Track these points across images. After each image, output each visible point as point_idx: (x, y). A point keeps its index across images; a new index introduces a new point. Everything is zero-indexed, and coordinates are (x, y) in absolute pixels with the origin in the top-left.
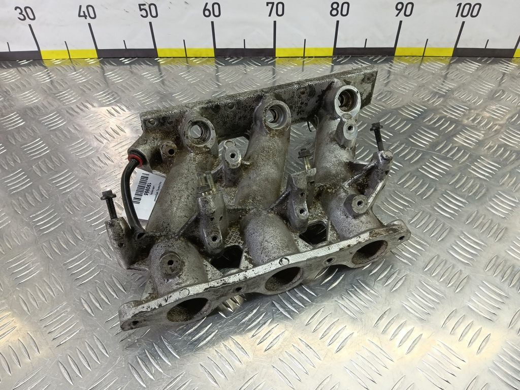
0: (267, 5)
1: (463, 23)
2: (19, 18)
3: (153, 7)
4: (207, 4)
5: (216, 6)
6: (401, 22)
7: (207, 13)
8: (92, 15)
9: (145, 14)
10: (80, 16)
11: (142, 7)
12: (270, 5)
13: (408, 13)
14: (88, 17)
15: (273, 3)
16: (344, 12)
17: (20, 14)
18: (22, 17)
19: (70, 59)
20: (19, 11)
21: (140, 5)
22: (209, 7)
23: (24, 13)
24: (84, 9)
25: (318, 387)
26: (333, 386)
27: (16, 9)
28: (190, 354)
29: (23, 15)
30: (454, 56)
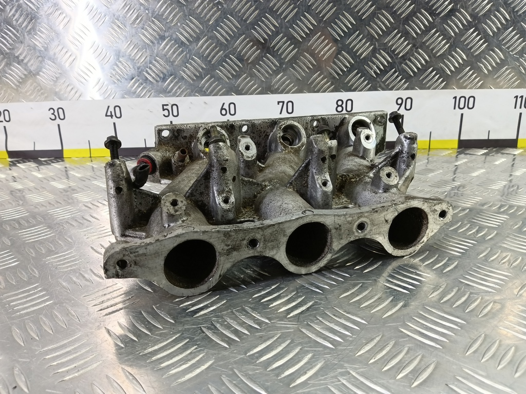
0: (278, 104)
1: (462, 115)
2: (50, 118)
3: (175, 107)
4: (224, 104)
5: (232, 106)
6: (403, 116)
7: (224, 112)
8: (118, 115)
9: (167, 114)
10: (106, 116)
11: (165, 107)
12: (281, 104)
13: (408, 107)
14: (114, 117)
15: (283, 102)
16: (349, 108)
17: (52, 114)
18: (53, 117)
19: (91, 157)
20: (52, 111)
21: (163, 105)
22: (226, 107)
23: (56, 113)
24: (112, 109)
25: (366, 344)
26: (386, 344)
27: (49, 110)
28: (189, 319)
29: (55, 116)
30: (459, 147)
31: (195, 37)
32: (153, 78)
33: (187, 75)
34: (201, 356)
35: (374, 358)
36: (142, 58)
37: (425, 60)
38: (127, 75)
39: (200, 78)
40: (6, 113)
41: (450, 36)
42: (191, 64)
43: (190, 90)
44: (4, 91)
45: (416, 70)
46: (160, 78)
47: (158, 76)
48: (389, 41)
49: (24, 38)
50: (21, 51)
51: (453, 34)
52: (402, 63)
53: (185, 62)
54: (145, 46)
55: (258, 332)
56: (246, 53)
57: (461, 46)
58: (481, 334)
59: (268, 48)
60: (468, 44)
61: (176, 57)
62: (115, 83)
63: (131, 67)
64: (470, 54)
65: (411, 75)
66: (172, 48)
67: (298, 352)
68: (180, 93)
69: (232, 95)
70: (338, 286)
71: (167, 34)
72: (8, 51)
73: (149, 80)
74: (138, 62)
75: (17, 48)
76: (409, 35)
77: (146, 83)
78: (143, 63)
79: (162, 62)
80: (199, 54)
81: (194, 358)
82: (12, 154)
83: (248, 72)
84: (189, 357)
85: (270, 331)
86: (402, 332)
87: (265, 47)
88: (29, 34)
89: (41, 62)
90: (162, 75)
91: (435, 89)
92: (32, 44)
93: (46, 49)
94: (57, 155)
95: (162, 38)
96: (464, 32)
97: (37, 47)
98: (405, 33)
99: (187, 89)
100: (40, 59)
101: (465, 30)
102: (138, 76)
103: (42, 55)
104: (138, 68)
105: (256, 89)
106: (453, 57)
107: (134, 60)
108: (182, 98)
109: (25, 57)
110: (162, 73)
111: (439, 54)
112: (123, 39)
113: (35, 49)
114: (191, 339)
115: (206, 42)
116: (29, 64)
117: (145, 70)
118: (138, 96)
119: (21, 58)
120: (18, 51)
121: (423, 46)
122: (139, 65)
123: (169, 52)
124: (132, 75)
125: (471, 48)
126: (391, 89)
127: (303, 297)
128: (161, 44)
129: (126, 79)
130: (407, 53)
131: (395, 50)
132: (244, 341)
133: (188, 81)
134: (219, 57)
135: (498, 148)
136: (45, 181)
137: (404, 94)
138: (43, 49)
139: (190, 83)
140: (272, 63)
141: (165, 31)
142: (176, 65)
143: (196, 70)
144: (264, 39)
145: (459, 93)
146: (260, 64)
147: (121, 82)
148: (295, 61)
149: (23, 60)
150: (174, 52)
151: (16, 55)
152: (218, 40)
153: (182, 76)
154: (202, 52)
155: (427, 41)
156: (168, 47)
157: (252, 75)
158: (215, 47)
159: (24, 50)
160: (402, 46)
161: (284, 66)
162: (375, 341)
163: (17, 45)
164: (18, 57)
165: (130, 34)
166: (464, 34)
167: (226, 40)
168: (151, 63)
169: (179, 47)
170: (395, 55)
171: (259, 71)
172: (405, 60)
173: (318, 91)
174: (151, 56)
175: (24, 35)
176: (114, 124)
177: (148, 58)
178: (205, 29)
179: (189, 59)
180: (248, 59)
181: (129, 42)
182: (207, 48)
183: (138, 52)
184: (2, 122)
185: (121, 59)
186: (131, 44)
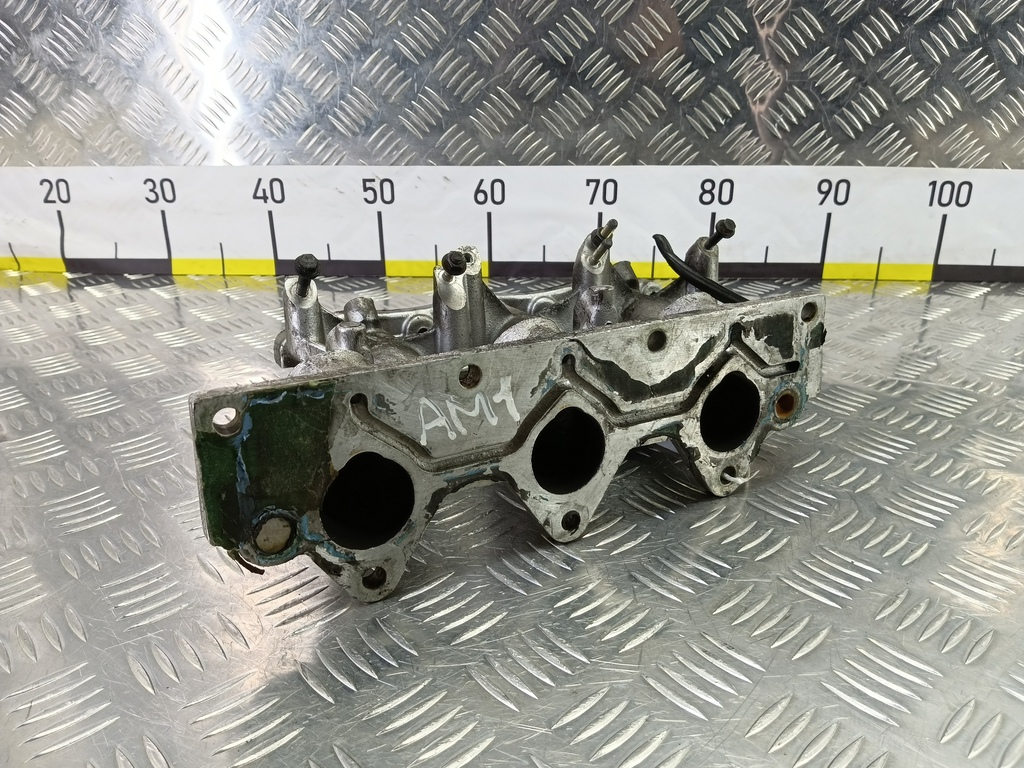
0: (588, 184)
1: (945, 217)
2: (147, 199)
3: (387, 186)
4: (482, 181)
5: (498, 186)
6: (829, 215)
7: (481, 197)
8: (278, 197)
9: (371, 198)
10: (255, 197)
11: (368, 185)
12: (593, 185)
13: (841, 198)
14: (270, 200)
15: (598, 182)
16: (725, 197)
17: (151, 190)
18: (152, 197)
19: (224, 275)
20: (150, 185)
21: (365, 181)
22: (486, 187)
23: (158, 190)
24: (265, 185)
25: (763, 714)
26: (799, 714)
27: (145, 183)
28: (443, 648)
29: (156, 193)
30: (935, 279)
31: (430, 50)
32: (347, 127)
33: (412, 122)
34: (470, 727)
35: (778, 743)
36: (325, 88)
37: (879, 107)
38: (296, 119)
39: (439, 129)
40: (62, 185)
41: (931, 62)
42: (420, 102)
43: (418, 154)
44: (59, 143)
45: (860, 127)
46: (360, 127)
47: (357, 123)
48: (812, 69)
49: (98, 42)
50: (90, 66)
51: (938, 60)
52: (834, 113)
53: (408, 97)
54: (333, 65)
55: (569, 682)
56: (530, 83)
57: (953, 83)
58: (969, 699)
59: (574, 74)
60: (966, 80)
61: (393, 89)
62: (272, 134)
63: (305, 104)
64: (969, 100)
65: (850, 137)
66: (386, 69)
67: (643, 726)
68: (398, 159)
69: (499, 164)
70: (710, 587)
71: (375, 42)
72: (66, 67)
73: (339, 131)
74: (319, 96)
75: (84, 60)
76: (851, 59)
77: (333, 136)
78: (329, 98)
79: (364, 96)
80: (437, 82)
81: (459, 730)
82: (72, 265)
83: (531, 120)
84: (451, 729)
85: (590, 680)
86: (828, 690)
87: (567, 73)
88: (107, 34)
89: (129, 89)
90: (363, 122)
91: (894, 165)
92: (113, 53)
93: (140, 64)
94: (159, 271)
95: (366, 49)
96: (961, 55)
97: (122, 60)
98: (843, 54)
99: (412, 151)
100: (127, 82)
101: (963, 51)
102: (318, 123)
103: (131, 75)
104: (319, 107)
105: (546, 155)
106: (935, 103)
107: (310, 90)
108: (401, 168)
109: (98, 79)
110: (365, 117)
111: (907, 98)
112: (291, 49)
113: (117, 63)
114: (451, 691)
115: (451, 59)
116: (106, 94)
117: (331, 112)
118: (317, 162)
119: (92, 80)
120: (86, 66)
121: (877, 80)
122: (319, 101)
123: (379, 77)
124: (306, 119)
125: (972, 87)
126: (810, 163)
127: (647, 611)
128: (364, 62)
129: (295, 128)
130: (846, 93)
131: (821, 87)
132: (545, 699)
133: (414, 135)
134: (476, 90)
135: (1009, 284)
136: (144, 330)
137: (835, 173)
138: (133, 64)
139: (418, 139)
140: (579, 104)
141: (373, 37)
142: (391, 104)
143: (431, 113)
144: (566, 57)
145: (942, 174)
146: (556, 106)
147: (284, 133)
148: (625, 101)
149: (94, 85)
150: (389, 79)
151: (83, 74)
152: (476, 57)
153: (404, 126)
154: (443, 80)
155: (886, 70)
156: (377, 67)
157: (539, 128)
158: (470, 70)
159: (97, 64)
160: (837, 79)
161: (602, 111)
162: (780, 708)
163: (84, 56)
164: (85, 79)
165: (304, 40)
166: (959, 61)
167: (492, 57)
168: (343, 97)
169: (400, 68)
170: (821, 96)
171: (552, 119)
172: (840, 107)
173: (666, 163)
174: (343, 83)
175: (97, 36)
176: (270, 213)
177: (338, 88)
178: (450, 33)
179: (418, 92)
180: (533, 95)
181: (302, 56)
182: (454, 72)
183: (319, 76)
184: (54, 202)
185: (285, 89)
186: (306, 60)
